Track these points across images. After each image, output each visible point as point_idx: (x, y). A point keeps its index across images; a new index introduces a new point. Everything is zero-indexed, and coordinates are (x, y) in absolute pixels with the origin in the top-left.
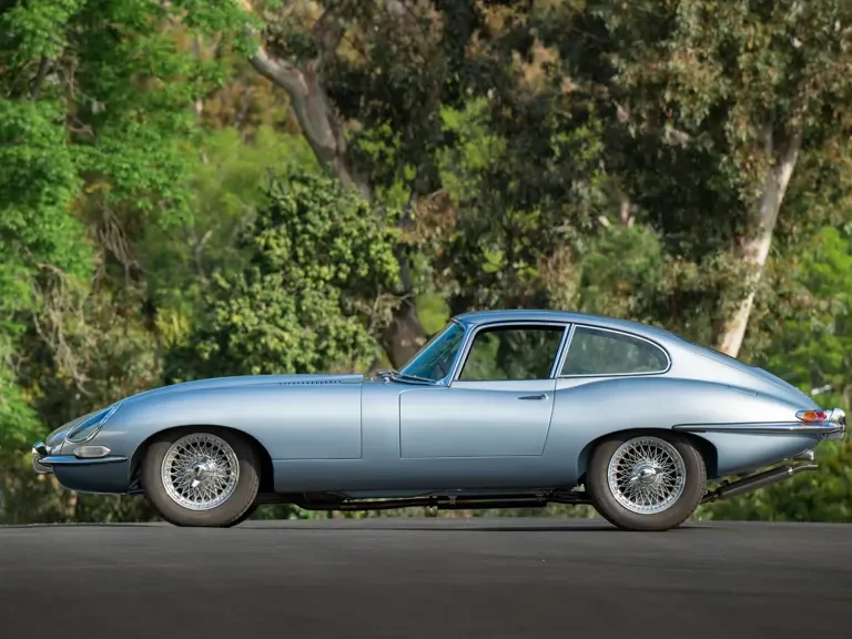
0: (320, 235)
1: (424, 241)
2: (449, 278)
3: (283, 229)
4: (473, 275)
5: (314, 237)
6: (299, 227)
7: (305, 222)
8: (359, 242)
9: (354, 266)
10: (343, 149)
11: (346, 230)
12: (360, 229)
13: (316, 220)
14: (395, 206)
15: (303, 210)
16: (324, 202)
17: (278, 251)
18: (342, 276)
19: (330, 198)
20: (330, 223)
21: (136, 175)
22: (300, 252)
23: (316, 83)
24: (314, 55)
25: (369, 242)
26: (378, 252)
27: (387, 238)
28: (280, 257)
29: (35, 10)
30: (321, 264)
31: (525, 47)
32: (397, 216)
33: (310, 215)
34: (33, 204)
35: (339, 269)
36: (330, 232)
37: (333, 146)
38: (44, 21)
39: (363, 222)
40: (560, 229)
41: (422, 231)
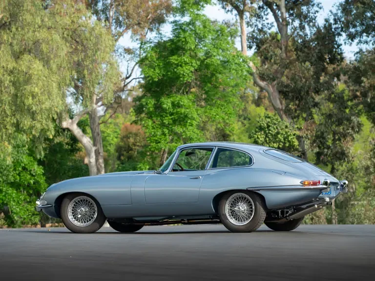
0: (273, 134)
1: (305, 135)
2: (316, 146)
3: (263, 133)
4: (323, 146)
5: (272, 135)
6: (267, 132)
7: (270, 130)
8: (285, 136)
9: (285, 143)
10: (284, 108)
11: (281, 132)
12: (286, 132)
13: (272, 129)
14: (297, 125)
15: (268, 126)
16: (275, 124)
17: (261, 139)
18: (281, 146)
19: (277, 123)
20: (277, 130)
21: (218, 117)
22: (267, 139)
23: (275, 88)
24: (274, 80)
25: (288, 136)
26: (291, 139)
27: (294, 135)
28: (261, 141)
29: (184, 68)
30: (274, 143)
31: (338, 76)
32: (298, 127)
33: (270, 128)
34: (185, 126)
35: (280, 144)
36: (277, 133)
37: (281, 107)
38: (186, 71)
39: (287, 130)
40: (348, 131)
41: (305, 132)
